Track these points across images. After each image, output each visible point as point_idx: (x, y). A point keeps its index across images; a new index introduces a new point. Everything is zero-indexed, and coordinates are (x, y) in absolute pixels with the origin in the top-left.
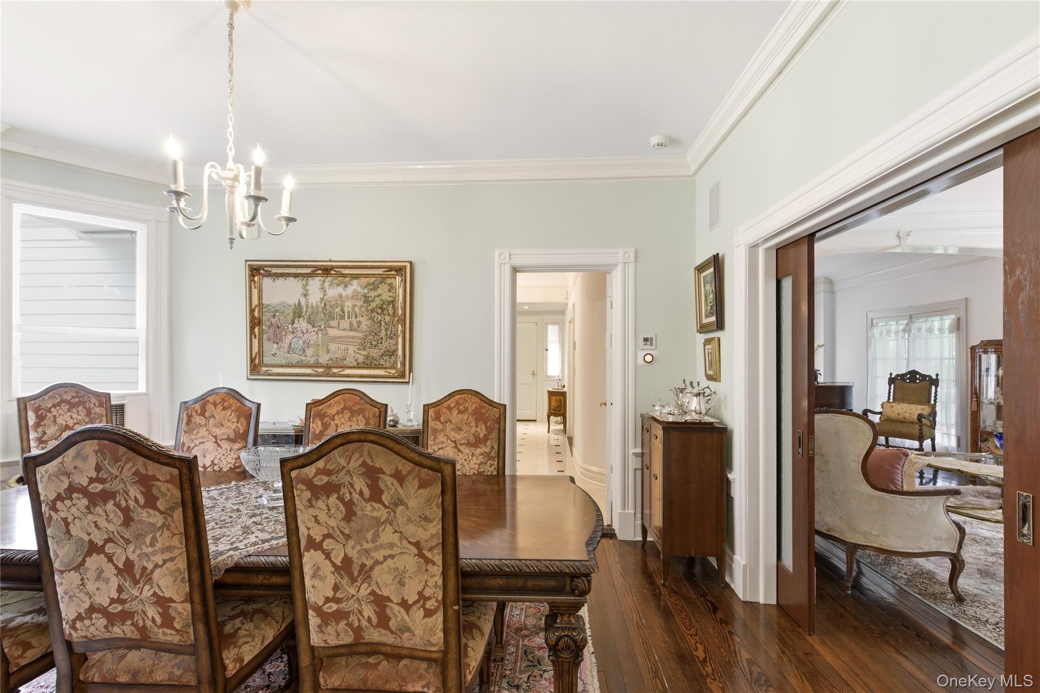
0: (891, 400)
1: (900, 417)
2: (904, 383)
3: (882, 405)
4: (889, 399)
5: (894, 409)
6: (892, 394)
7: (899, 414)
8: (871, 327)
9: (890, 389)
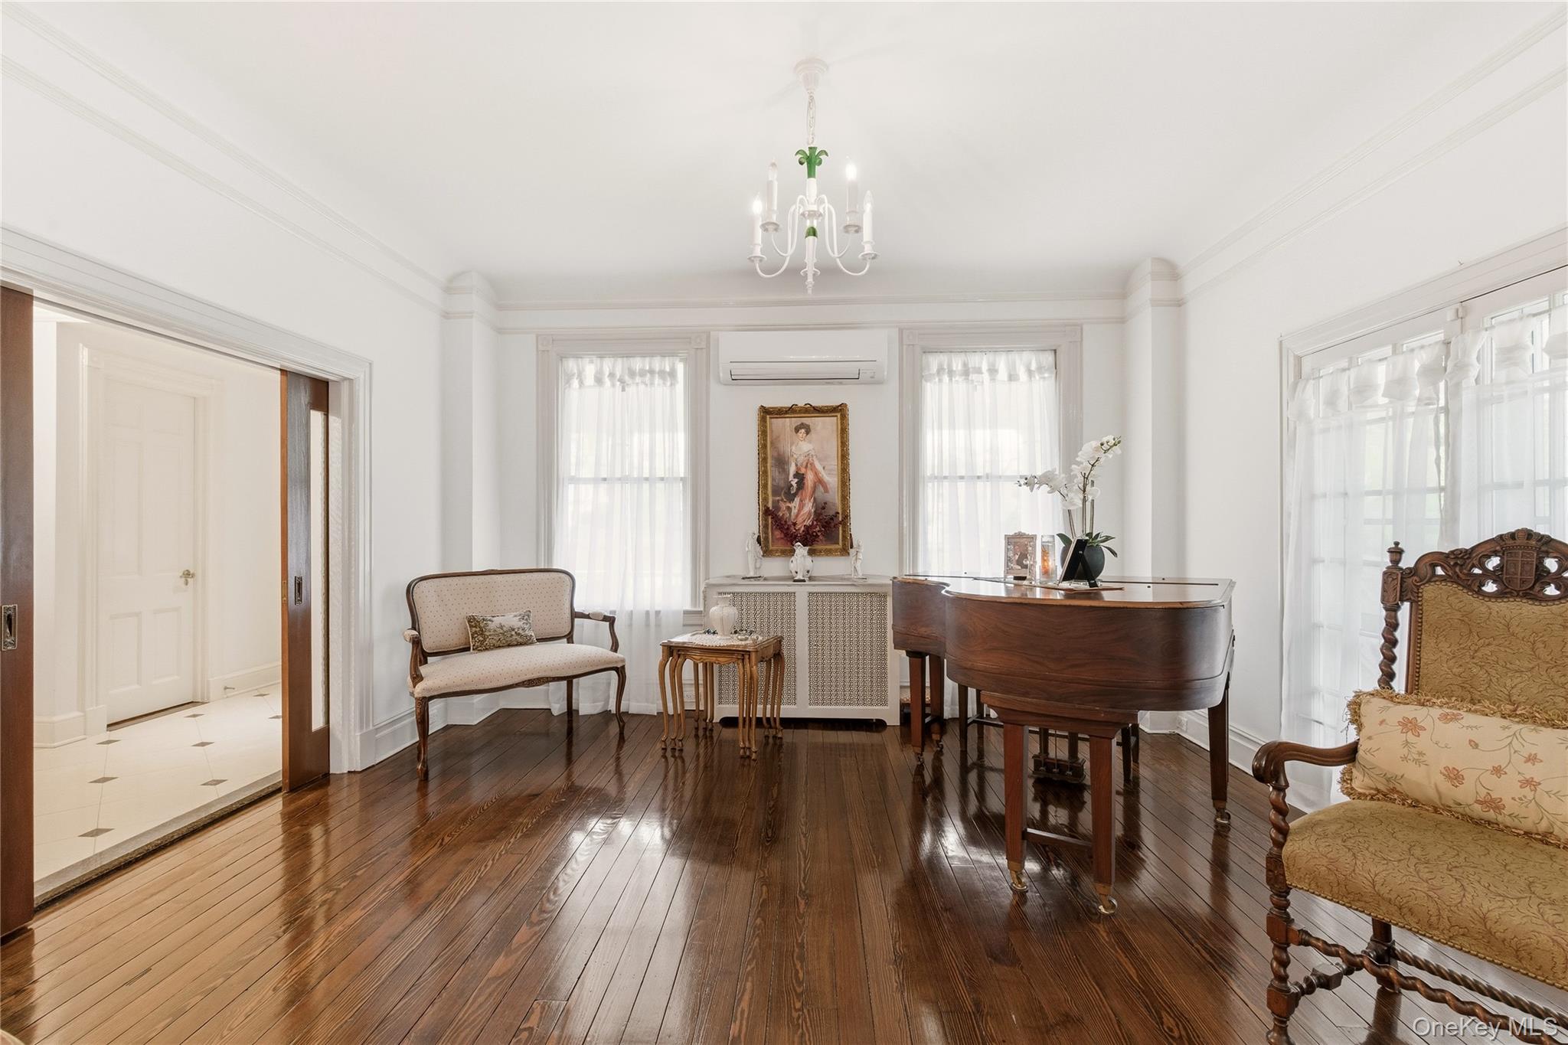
0: (1399, 685)
1: (1465, 794)
2: (1468, 598)
3: (1355, 708)
4: (1388, 676)
5: (1422, 742)
6: (1401, 651)
7: (1454, 776)
8: (1295, 385)
9: (1392, 625)
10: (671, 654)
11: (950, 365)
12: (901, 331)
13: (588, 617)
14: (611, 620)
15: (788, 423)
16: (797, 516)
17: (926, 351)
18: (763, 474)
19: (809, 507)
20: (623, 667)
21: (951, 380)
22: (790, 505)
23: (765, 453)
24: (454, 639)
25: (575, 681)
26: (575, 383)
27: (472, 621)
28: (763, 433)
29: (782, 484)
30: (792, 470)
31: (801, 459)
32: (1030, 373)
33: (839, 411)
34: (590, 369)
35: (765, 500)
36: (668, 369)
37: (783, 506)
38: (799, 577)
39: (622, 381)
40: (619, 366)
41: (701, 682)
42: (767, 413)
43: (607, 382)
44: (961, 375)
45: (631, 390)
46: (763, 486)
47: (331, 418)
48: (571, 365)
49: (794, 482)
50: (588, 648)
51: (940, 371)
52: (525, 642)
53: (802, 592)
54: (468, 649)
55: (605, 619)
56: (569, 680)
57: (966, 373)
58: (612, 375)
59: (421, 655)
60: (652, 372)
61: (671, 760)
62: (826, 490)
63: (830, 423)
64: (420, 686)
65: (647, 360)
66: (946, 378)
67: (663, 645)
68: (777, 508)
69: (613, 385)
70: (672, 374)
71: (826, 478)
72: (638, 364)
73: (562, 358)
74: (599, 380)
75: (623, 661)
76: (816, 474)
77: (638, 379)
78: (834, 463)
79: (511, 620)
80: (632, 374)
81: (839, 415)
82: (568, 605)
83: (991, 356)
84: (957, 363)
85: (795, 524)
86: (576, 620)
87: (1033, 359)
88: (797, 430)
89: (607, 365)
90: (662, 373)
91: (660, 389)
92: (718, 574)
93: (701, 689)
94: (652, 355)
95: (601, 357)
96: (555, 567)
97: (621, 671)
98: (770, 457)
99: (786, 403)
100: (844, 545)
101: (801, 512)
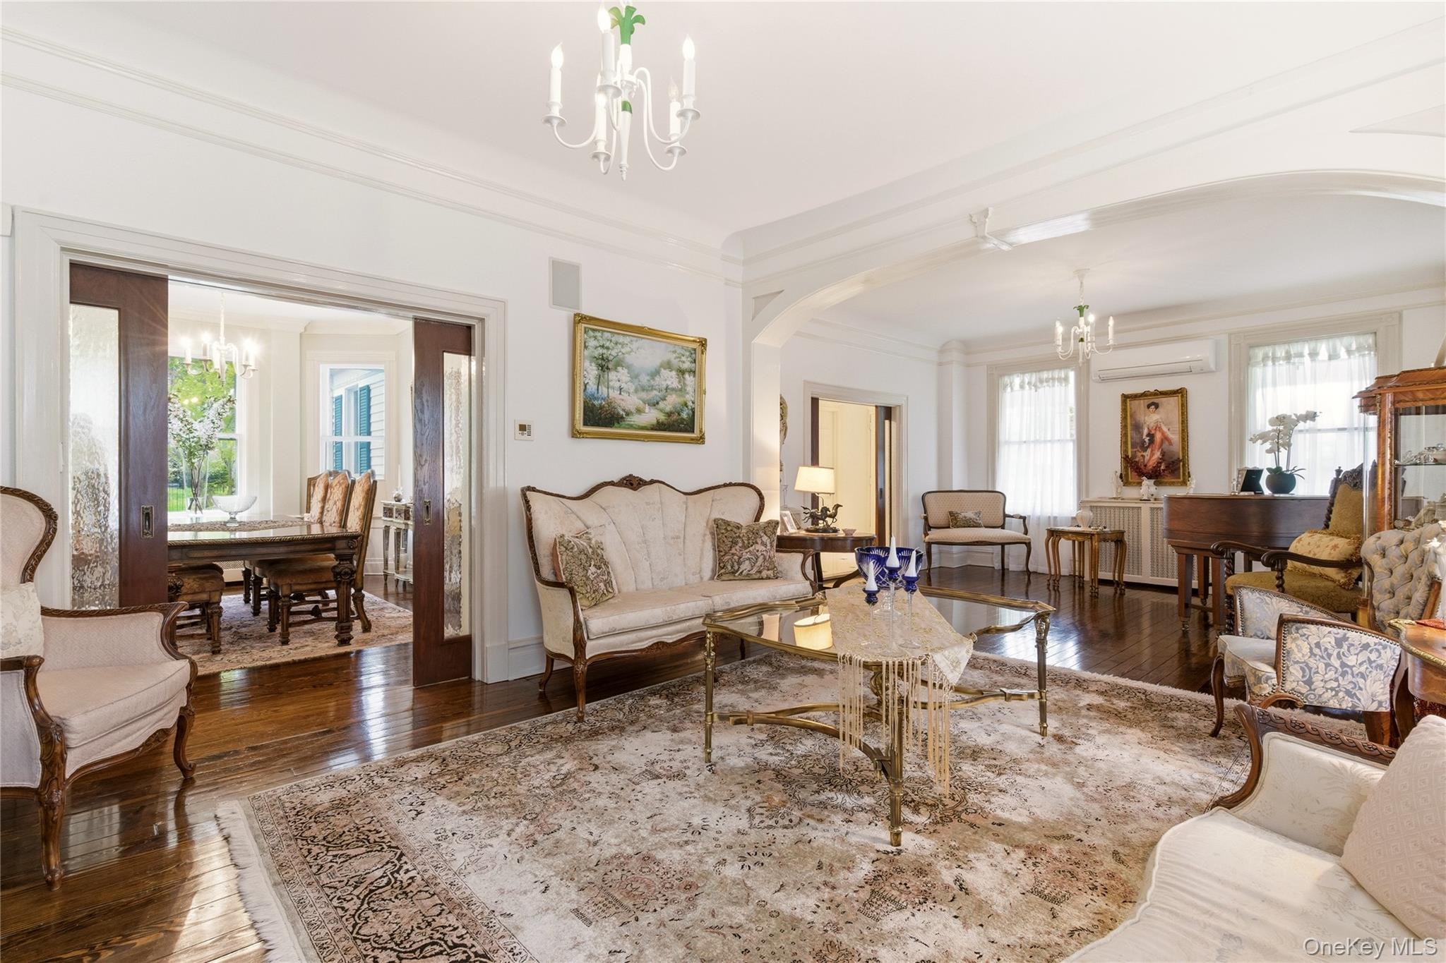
10: (1053, 535)
11: (1273, 354)
12: (1230, 335)
13: (1012, 517)
14: (1024, 518)
15: (1143, 403)
16: (1149, 461)
17: (1252, 347)
18: (1124, 435)
19: (1158, 455)
20: (1030, 543)
21: (1274, 364)
22: (1144, 454)
23: (1126, 422)
24: (942, 522)
25: (1006, 546)
26: (1009, 389)
27: (951, 513)
28: (1124, 410)
29: (1138, 441)
30: (1146, 432)
31: (1152, 425)
32: (1349, 352)
33: (1181, 393)
34: (1017, 380)
35: (1126, 451)
36: (1063, 376)
37: (1139, 454)
38: (1145, 498)
39: (1035, 386)
40: (1034, 377)
41: (1077, 559)
42: (1126, 398)
43: (1027, 387)
44: (1283, 360)
45: (1041, 390)
46: (1124, 443)
47: (892, 422)
48: (1007, 379)
49: (1147, 440)
50: (1012, 531)
51: (1265, 358)
52: (978, 526)
53: (1146, 508)
54: (949, 527)
55: (1021, 517)
56: (1003, 545)
57: (1288, 357)
58: (1029, 383)
59: (928, 527)
60: (1053, 379)
61: (1053, 592)
62: (1171, 444)
63: (1174, 402)
64: (927, 537)
65: (1050, 372)
66: (1270, 363)
67: (1048, 530)
68: (1134, 456)
69: (1030, 389)
70: (1066, 379)
71: (1170, 436)
72: (1045, 375)
73: (1002, 375)
74: (1022, 387)
75: (1029, 539)
76: (1163, 434)
77: (1045, 384)
78: (1177, 426)
79: (970, 515)
80: (1041, 381)
81: (1180, 395)
82: (1002, 510)
83: (1313, 344)
84: (1280, 351)
85: (1145, 466)
86: (1007, 519)
87: (1353, 342)
88: (1149, 407)
89: (1027, 378)
90: (1060, 379)
91: (1058, 388)
92: (1094, 495)
93: (1077, 563)
94: (1053, 369)
95: (1024, 373)
96: (997, 490)
97: (1028, 545)
98: (1130, 424)
99: (1140, 390)
100: (1184, 479)
101: (1151, 457)
